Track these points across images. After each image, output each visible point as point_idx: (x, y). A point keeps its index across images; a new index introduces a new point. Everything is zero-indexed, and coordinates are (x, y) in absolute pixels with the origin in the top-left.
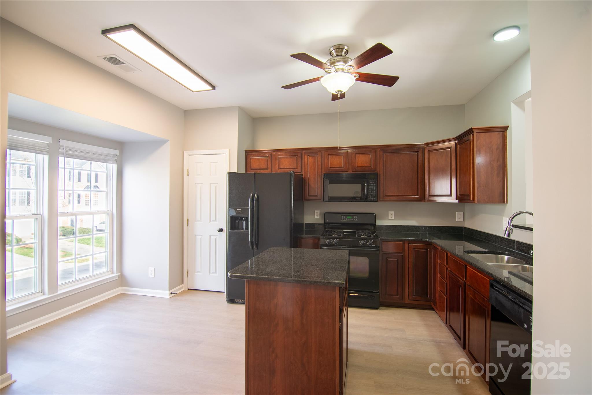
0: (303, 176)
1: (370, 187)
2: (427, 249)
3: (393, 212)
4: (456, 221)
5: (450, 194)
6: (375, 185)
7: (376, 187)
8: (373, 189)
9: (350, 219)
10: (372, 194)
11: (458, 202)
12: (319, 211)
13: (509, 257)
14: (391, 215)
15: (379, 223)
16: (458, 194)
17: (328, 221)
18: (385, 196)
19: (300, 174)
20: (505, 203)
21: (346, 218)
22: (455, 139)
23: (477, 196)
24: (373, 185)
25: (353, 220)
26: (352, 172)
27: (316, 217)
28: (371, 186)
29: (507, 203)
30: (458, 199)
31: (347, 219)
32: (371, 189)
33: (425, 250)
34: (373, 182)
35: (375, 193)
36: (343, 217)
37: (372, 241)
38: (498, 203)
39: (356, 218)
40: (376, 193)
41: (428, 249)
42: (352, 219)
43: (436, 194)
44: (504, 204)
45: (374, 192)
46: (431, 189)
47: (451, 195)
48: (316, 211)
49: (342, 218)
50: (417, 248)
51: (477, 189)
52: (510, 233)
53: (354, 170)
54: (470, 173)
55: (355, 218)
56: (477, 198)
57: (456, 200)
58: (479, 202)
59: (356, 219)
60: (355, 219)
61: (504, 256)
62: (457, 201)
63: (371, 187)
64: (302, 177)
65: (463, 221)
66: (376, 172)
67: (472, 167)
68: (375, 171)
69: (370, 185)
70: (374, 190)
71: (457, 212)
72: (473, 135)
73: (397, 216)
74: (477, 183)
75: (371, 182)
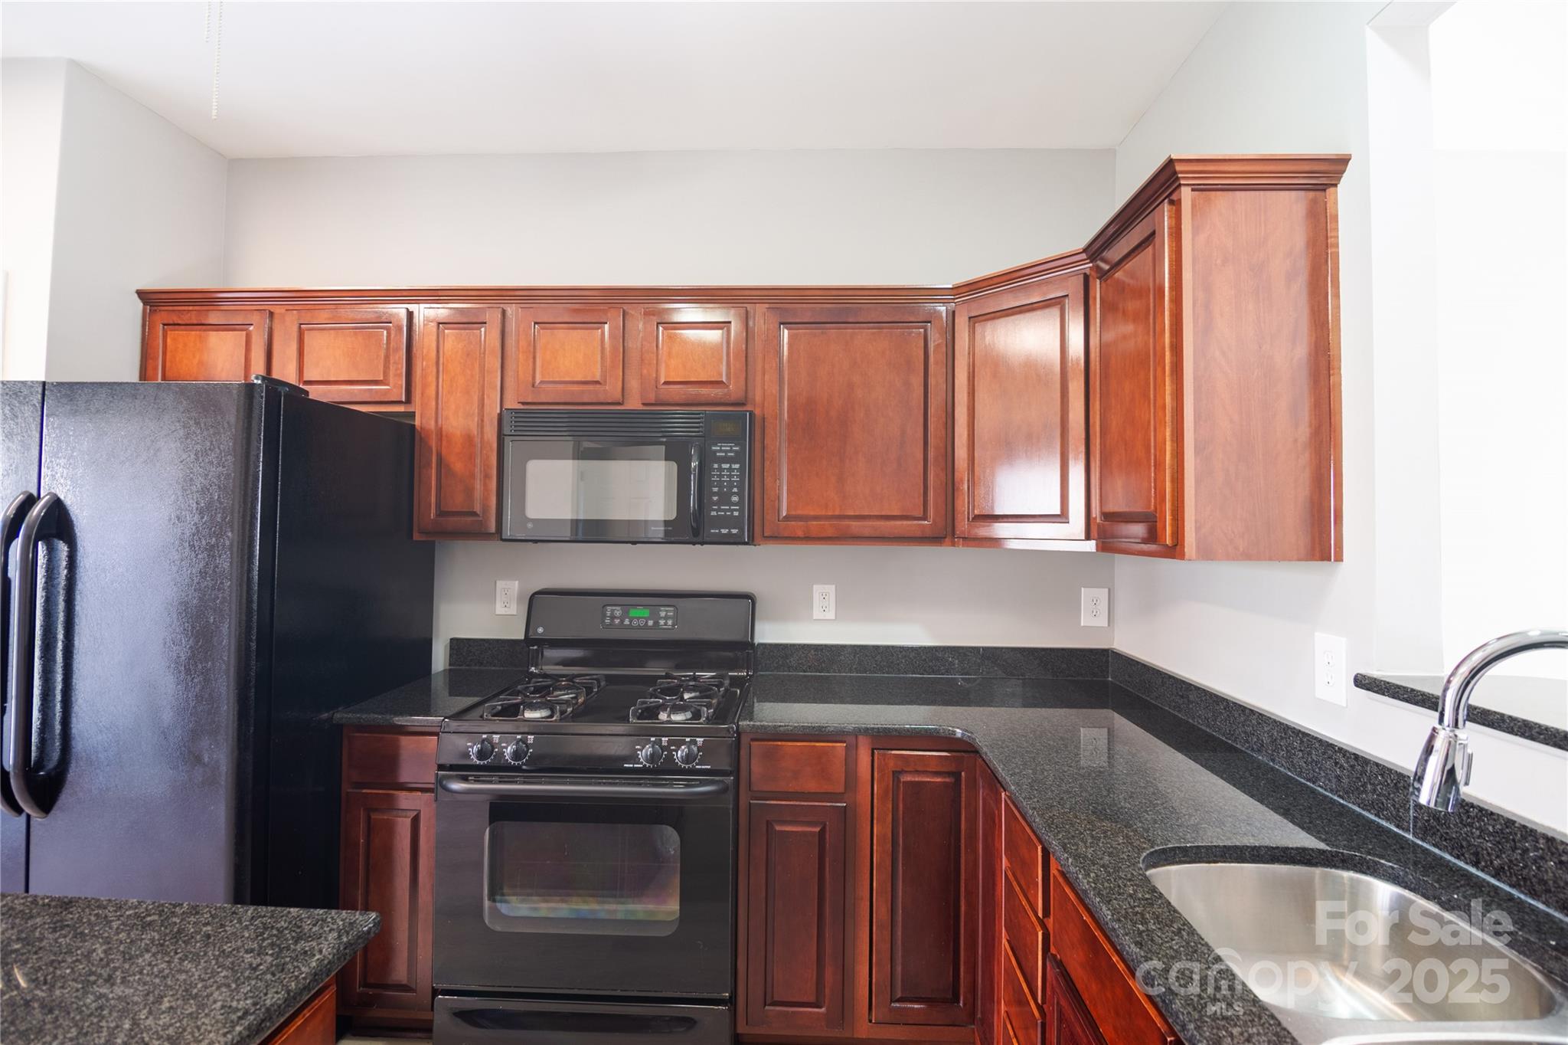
0: (417, 422)
1: (715, 478)
2: (957, 775)
3: (831, 589)
4: (1082, 625)
5: (1058, 512)
6: (737, 466)
7: (742, 476)
8: (731, 485)
9: (642, 623)
10: (725, 511)
11: (1094, 550)
12: (515, 586)
13: (1407, 893)
14: (823, 598)
15: (767, 633)
16: (1096, 512)
17: (540, 630)
18: (787, 518)
19: (401, 409)
20: (1330, 560)
21: (625, 614)
22: (1084, 256)
23: (1196, 522)
24: (728, 466)
25: (656, 623)
26: (642, 408)
27: (500, 609)
28: (720, 469)
29: (1339, 558)
30: (1094, 532)
31: (627, 622)
32: (720, 484)
33: (947, 780)
34: (731, 451)
35: (735, 504)
36: (612, 611)
37: (700, 740)
38: (1299, 560)
39: (666, 618)
40: (740, 503)
41: (963, 774)
42: (651, 623)
43: (998, 512)
44: (1326, 563)
45: (735, 499)
46: (980, 491)
47: (1063, 517)
48: (500, 584)
49: (604, 616)
50: (910, 772)
51: (1198, 482)
52: (1460, 775)
53: (652, 398)
54: (1159, 402)
55: (663, 614)
56: (1198, 529)
57: (1088, 537)
58: (1207, 554)
59: (670, 622)
60: (662, 622)
61: (1369, 883)
62: (1090, 546)
63: (720, 476)
64: (414, 425)
65: (1109, 625)
66: (749, 408)
67: (1167, 368)
68: (743, 404)
69: (716, 466)
70: (735, 490)
71: (1083, 589)
72: (1176, 204)
73: (845, 607)
74: (1198, 451)
75: (721, 451)
